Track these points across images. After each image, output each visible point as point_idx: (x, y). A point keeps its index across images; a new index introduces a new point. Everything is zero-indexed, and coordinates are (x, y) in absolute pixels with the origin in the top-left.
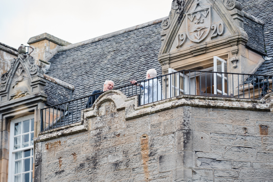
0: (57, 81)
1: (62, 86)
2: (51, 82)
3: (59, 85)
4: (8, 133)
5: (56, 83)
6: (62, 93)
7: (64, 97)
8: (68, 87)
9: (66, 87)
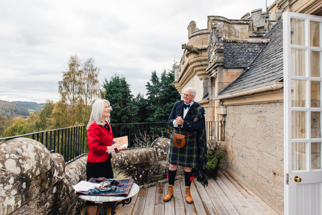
0: (249, 41)
1: (255, 43)
2: (243, 43)
3: (252, 43)
4: (213, 88)
5: (248, 43)
6: (253, 50)
7: (253, 53)
8: (262, 42)
9: (259, 43)
